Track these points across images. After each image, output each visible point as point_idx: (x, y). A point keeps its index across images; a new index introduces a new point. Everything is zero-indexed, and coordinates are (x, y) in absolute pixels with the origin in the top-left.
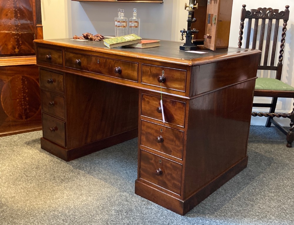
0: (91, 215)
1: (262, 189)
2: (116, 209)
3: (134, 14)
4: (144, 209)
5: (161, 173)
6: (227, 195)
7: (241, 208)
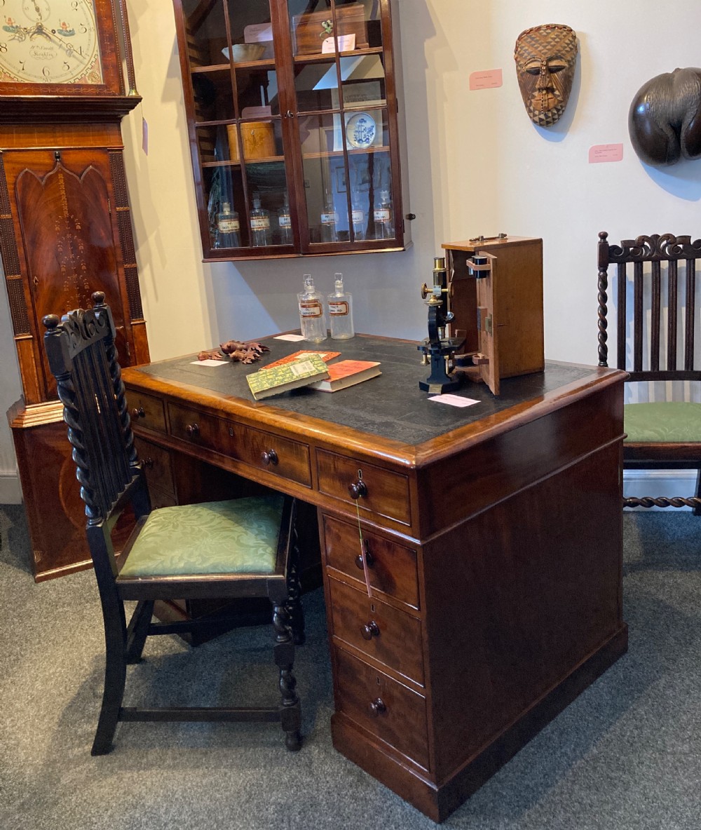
0: (216, 821)
1: (659, 730)
2: (279, 800)
3: (338, 287)
4: (347, 800)
5: (382, 709)
6: (563, 750)
7: (595, 794)
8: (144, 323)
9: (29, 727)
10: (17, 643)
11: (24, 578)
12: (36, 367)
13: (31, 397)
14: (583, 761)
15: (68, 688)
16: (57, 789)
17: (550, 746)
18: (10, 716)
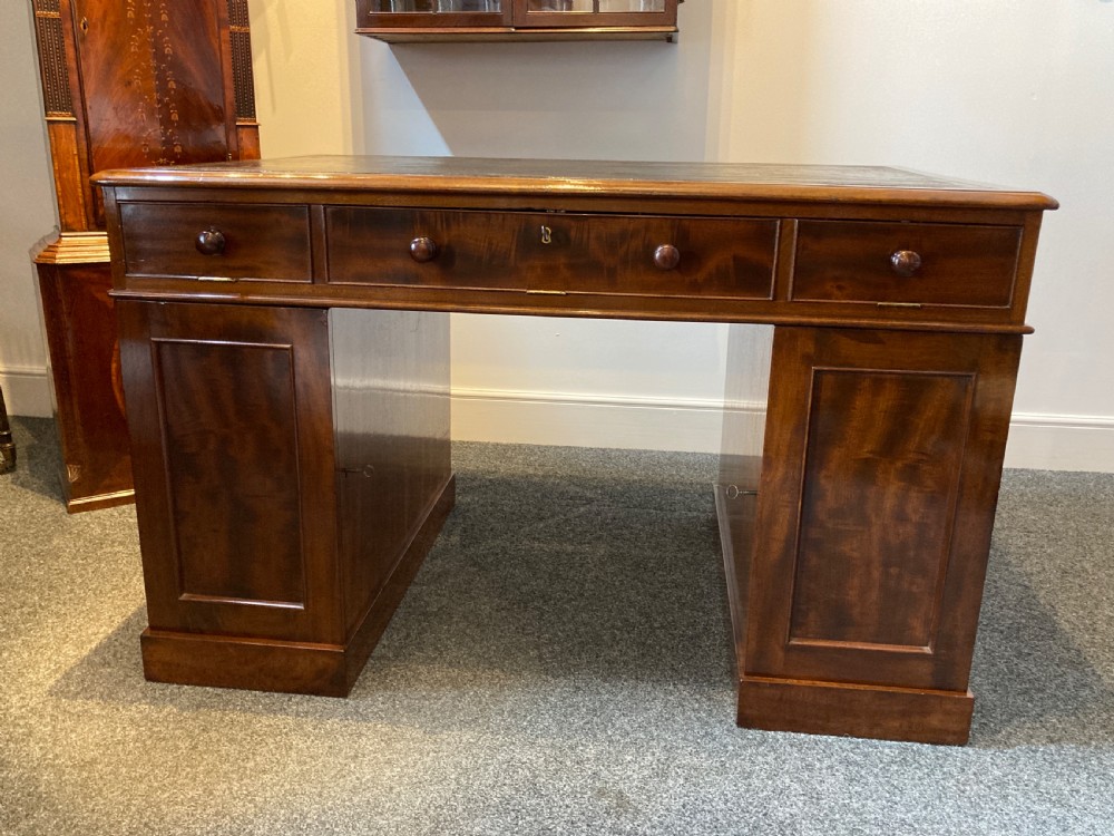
8: (257, 127)
9: (49, 709)
10: (34, 590)
11: (51, 507)
12: (81, 171)
13: (70, 219)
14: (982, 786)
15: (119, 656)
16: (96, 805)
17: (922, 762)
18: (18, 692)
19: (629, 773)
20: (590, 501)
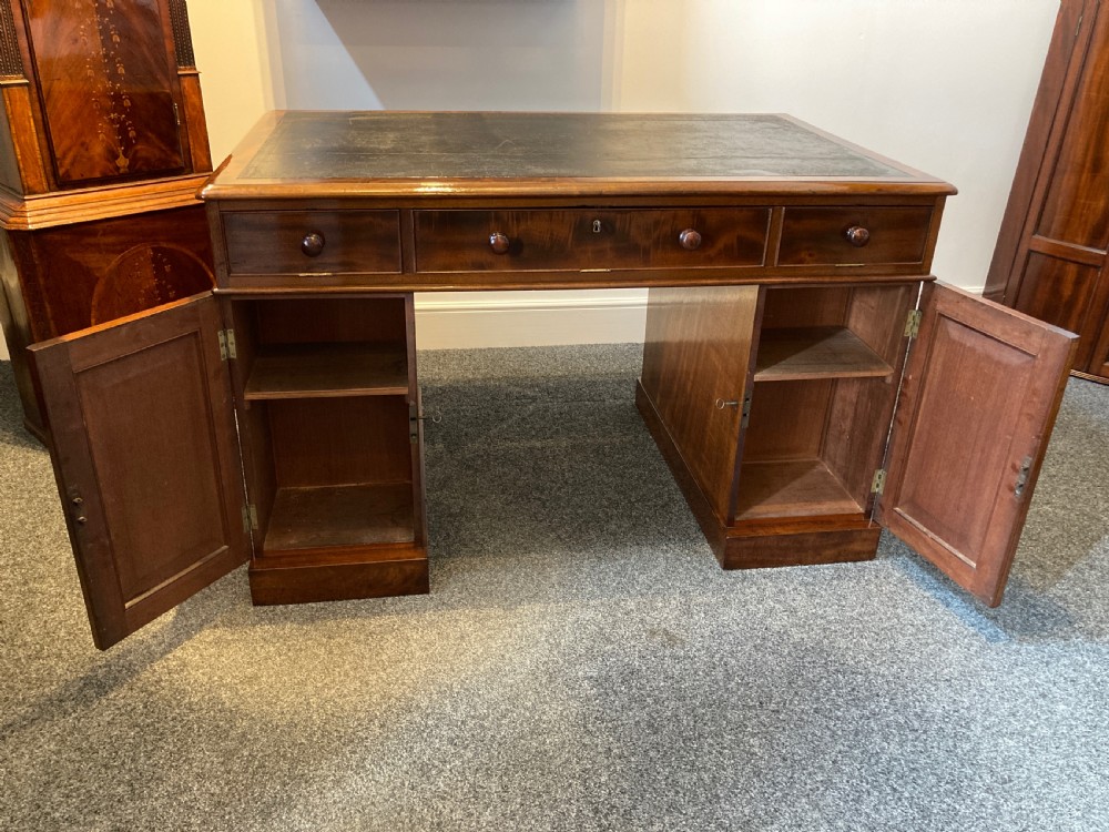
8: (197, 75)
13: (31, 182)
19: (665, 615)
20: (534, 399)
